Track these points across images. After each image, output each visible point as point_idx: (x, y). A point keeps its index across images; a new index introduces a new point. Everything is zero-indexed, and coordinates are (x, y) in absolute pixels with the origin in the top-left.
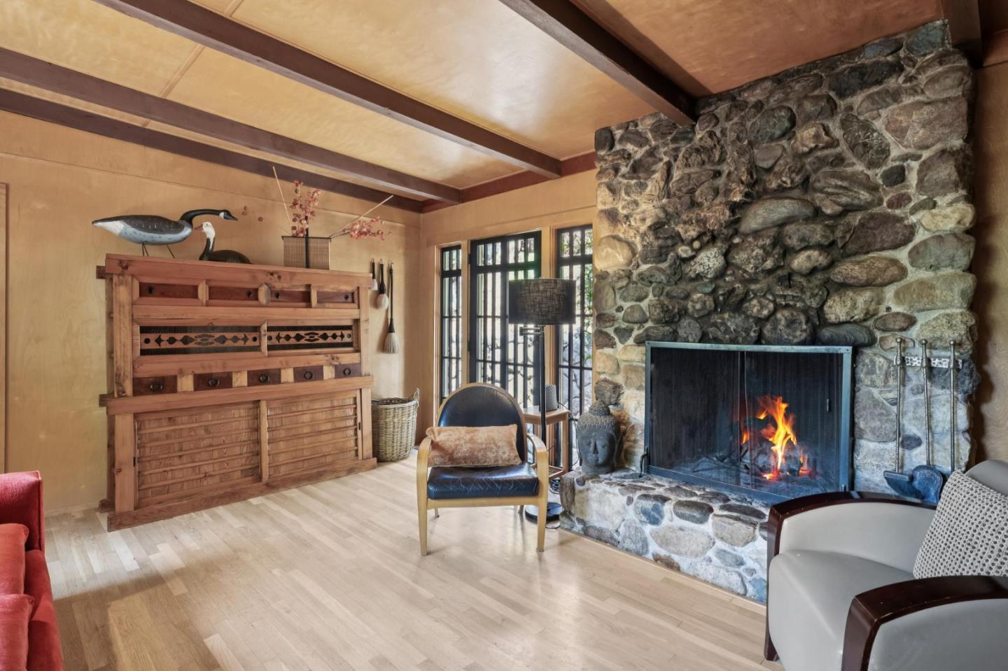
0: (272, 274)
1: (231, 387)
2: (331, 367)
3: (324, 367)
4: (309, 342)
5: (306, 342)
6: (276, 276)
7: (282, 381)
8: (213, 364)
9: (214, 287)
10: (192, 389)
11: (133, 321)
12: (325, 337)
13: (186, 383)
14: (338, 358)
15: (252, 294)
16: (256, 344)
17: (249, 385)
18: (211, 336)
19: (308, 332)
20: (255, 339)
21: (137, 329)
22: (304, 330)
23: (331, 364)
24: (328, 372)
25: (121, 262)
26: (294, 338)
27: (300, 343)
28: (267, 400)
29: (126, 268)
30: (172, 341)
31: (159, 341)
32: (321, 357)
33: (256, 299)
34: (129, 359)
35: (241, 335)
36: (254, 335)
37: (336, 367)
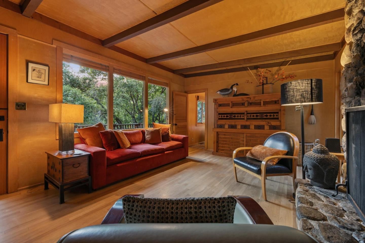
0: (248, 98)
1: (236, 128)
2: (268, 126)
3: (265, 126)
4: (261, 118)
5: (260, 118)
6: (249, 98)
7: (250, 128)
8: (232, 122)
9: (234, 103)
10: (228, 128)
11: (217, 112)
12: (267, 116)
13: (227, 126)
14: (270, 123)
15: (243, 104)
16: (243, 117)
17: (241, 129)
18: (232, 115)
19: (261, 114)
20: (243, 116)
21: (218, 114)
22: (259, 114)
23: (268, 125)
24: (267, 127)
25: (215, 100)
26: (256, 116)
27: (257, 118)
28: (246, 133)
29: (216, 101)
30: (224, 116)
31: (222, 116)
32: (264, 122)
33: (245, 105)
34: (216, 120)
35: (239, 115)
36: (243, 115)
37: (269, 126)
